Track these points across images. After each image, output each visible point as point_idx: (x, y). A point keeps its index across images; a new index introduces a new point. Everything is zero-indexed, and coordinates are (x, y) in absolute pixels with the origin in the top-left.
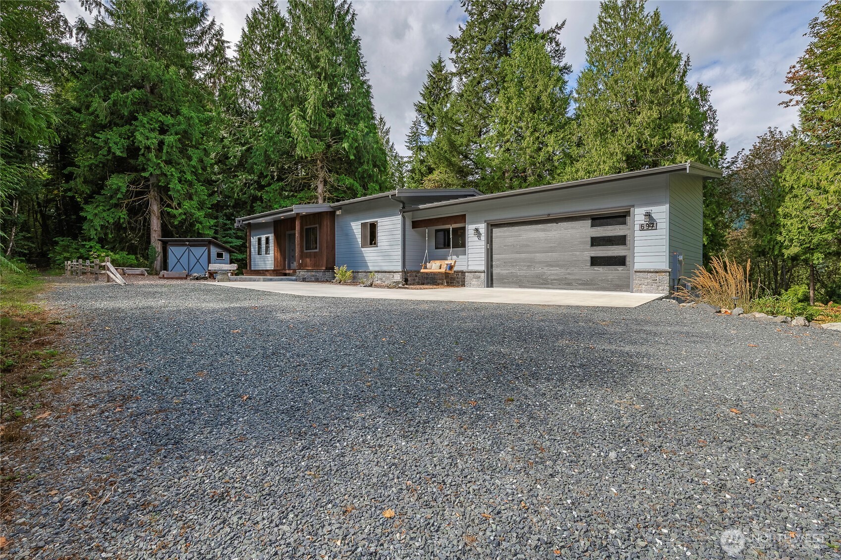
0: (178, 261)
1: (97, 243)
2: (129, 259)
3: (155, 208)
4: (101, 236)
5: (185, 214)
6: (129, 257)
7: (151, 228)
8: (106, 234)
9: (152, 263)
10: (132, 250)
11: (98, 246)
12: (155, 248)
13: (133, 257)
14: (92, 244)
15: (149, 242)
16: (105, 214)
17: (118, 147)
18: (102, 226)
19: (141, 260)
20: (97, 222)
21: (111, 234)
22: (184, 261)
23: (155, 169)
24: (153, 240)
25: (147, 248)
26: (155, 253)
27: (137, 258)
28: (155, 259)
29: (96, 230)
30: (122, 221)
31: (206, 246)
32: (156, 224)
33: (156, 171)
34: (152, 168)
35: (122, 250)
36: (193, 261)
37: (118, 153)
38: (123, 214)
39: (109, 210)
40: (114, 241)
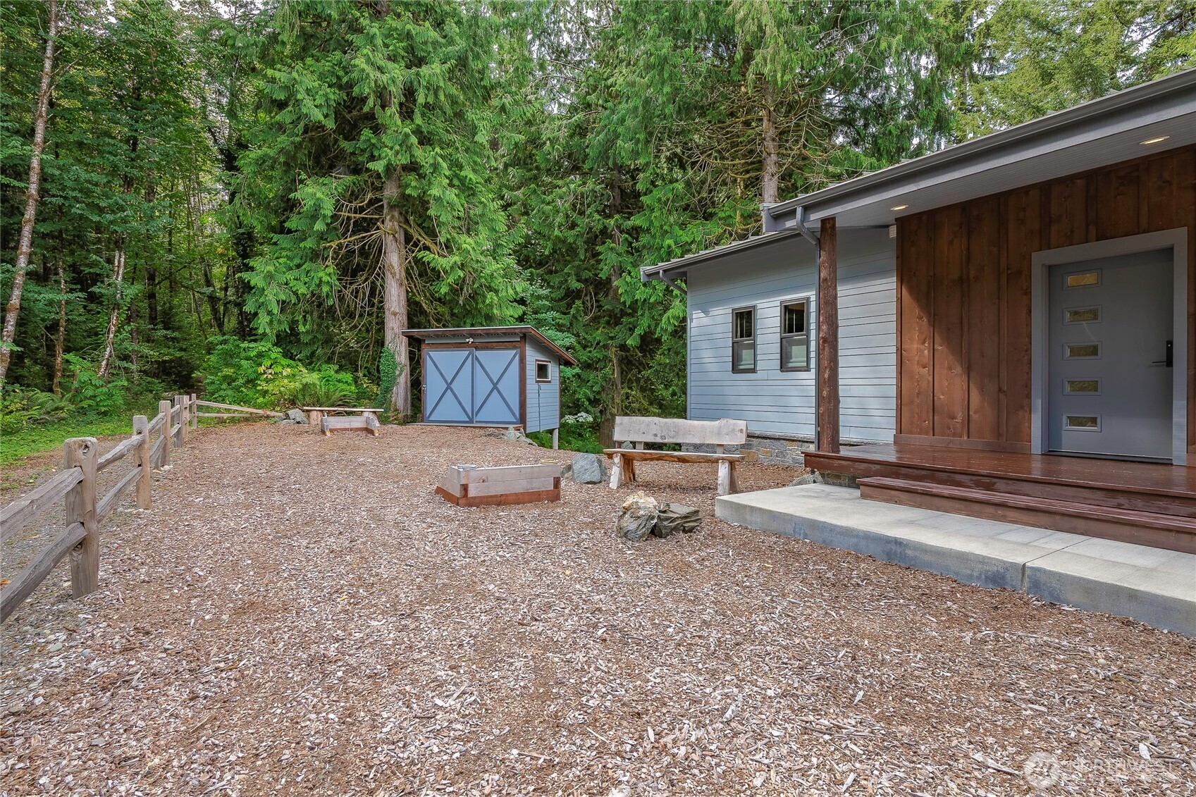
0: (449, 387)
1: (276, 344)
2: (339, 381)
3: (394, 259)
4: (282, 328)
5: (462, 267)
6: (340, 376)
7: (386, 307)
8: (293, 324)
9: (388, 390)
10: (349, 361)
11: (276, 353)
12: (393, 357)
13: (348, 377)
14: (262, 346)
15: (381, 343)
16: (290, 276)
17: (317, 102)
18: (283, 305)
19: (365, 383)
20: (272, 296)
21: (304, 325)
22: (462, 387)
23: (397, 153)
24: (389, 336)
25: (376, 357)
26: (395, 365)
27: (356, 380)
28: (393, 381)
29: (270, 313)
30: (325, 289)
31: (515, 348)
32: (395, 298)
33: (399, 157)
34: (391, 149)
35: (329, 360)
36: (484, 386)
37: (317, 115)
38: (327, 273)
39: (298, 266)
40: (313, 342)
